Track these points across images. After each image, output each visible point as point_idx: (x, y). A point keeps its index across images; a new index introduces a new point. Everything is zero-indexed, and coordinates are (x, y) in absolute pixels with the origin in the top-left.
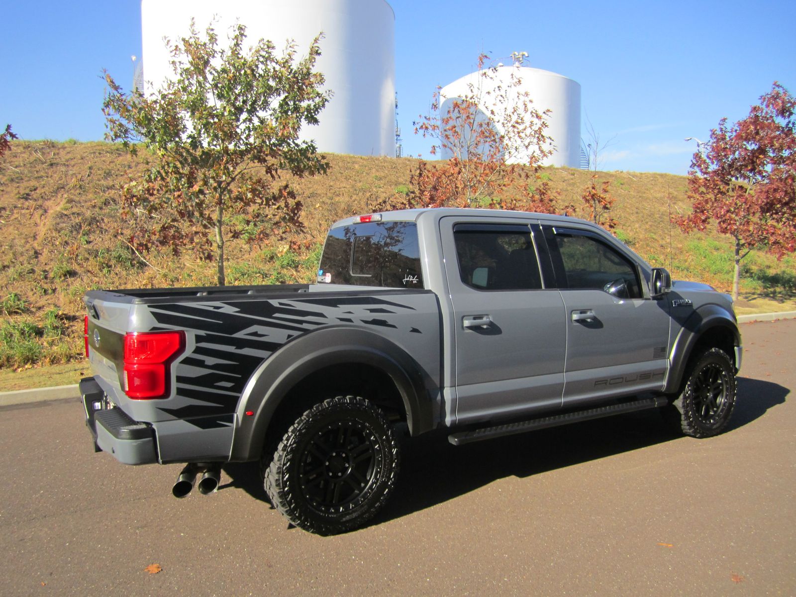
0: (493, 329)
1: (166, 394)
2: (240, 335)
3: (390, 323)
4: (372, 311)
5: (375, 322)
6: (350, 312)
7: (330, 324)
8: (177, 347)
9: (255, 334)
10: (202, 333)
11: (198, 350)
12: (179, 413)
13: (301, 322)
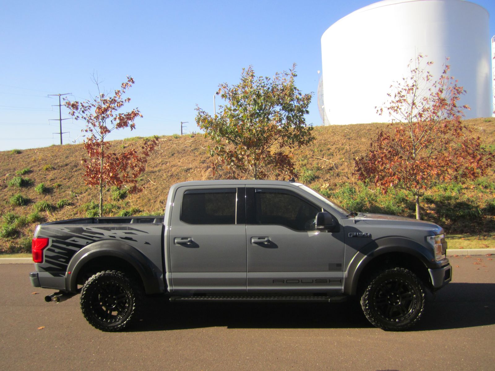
0: (194, 245)
1: (42, 262)
2: (68, 241)
3: (134, 239)
4: (126, 233)
5: (127, 238)
6: (115, 233)
7: (105, 238)
8: (46, 244)
9: (74, 241)
10: (55, 239)
11: (53, 246)
12: (47, 269)
13: (93, 237)
